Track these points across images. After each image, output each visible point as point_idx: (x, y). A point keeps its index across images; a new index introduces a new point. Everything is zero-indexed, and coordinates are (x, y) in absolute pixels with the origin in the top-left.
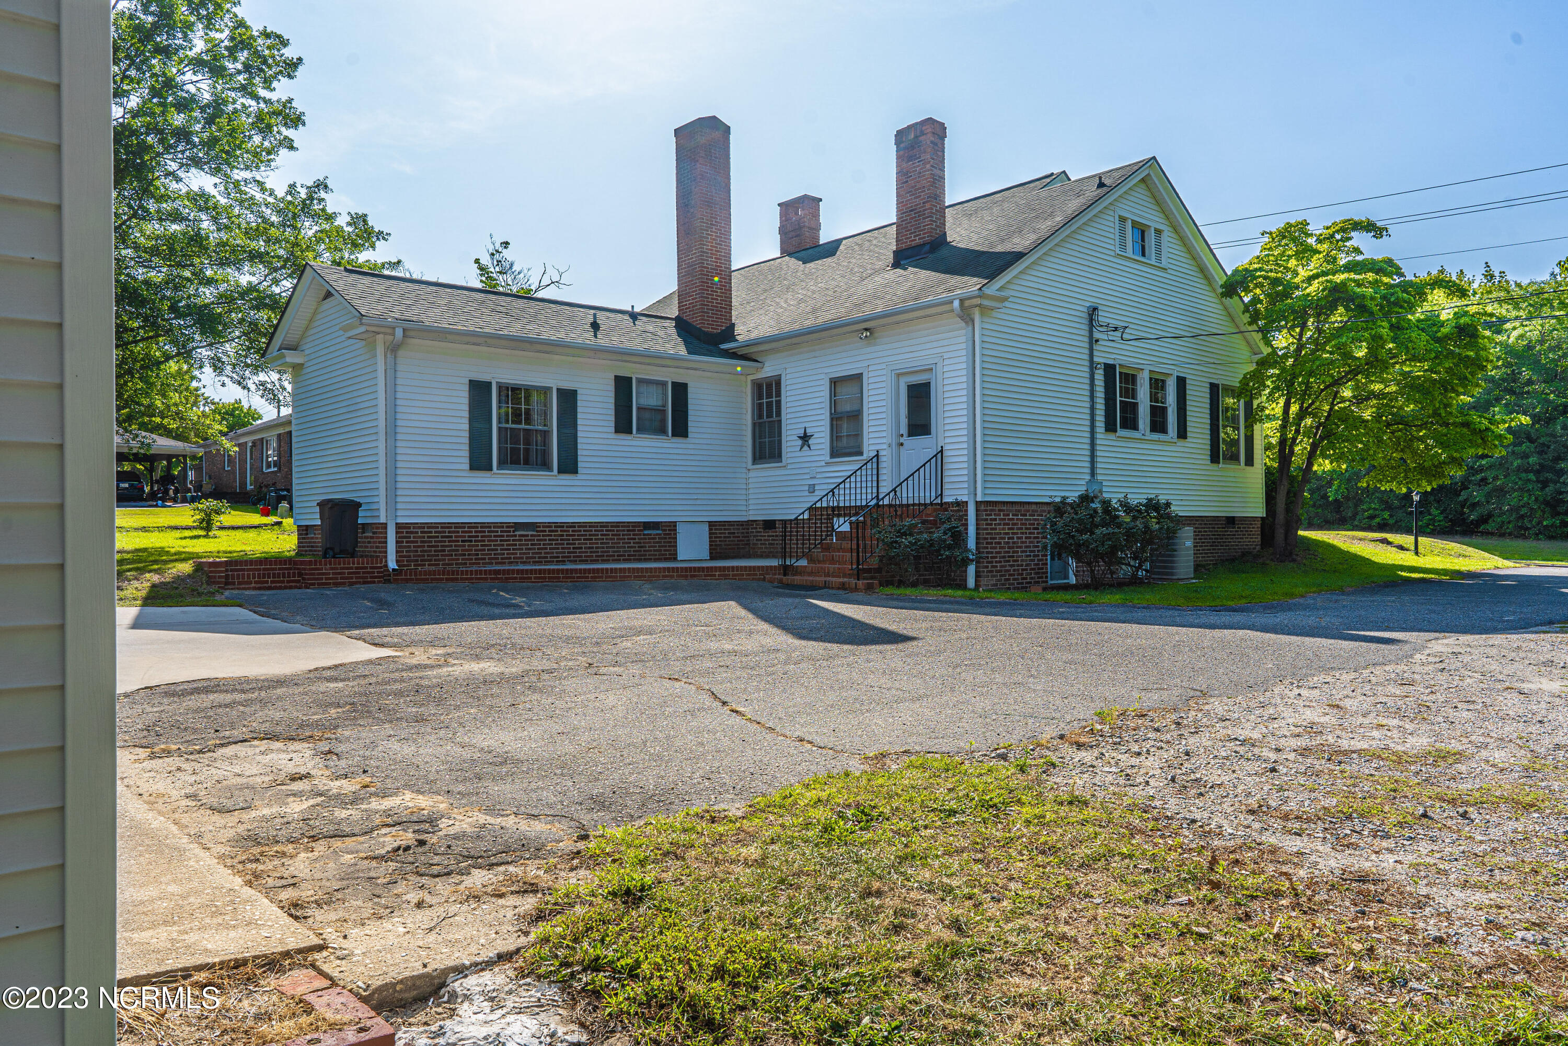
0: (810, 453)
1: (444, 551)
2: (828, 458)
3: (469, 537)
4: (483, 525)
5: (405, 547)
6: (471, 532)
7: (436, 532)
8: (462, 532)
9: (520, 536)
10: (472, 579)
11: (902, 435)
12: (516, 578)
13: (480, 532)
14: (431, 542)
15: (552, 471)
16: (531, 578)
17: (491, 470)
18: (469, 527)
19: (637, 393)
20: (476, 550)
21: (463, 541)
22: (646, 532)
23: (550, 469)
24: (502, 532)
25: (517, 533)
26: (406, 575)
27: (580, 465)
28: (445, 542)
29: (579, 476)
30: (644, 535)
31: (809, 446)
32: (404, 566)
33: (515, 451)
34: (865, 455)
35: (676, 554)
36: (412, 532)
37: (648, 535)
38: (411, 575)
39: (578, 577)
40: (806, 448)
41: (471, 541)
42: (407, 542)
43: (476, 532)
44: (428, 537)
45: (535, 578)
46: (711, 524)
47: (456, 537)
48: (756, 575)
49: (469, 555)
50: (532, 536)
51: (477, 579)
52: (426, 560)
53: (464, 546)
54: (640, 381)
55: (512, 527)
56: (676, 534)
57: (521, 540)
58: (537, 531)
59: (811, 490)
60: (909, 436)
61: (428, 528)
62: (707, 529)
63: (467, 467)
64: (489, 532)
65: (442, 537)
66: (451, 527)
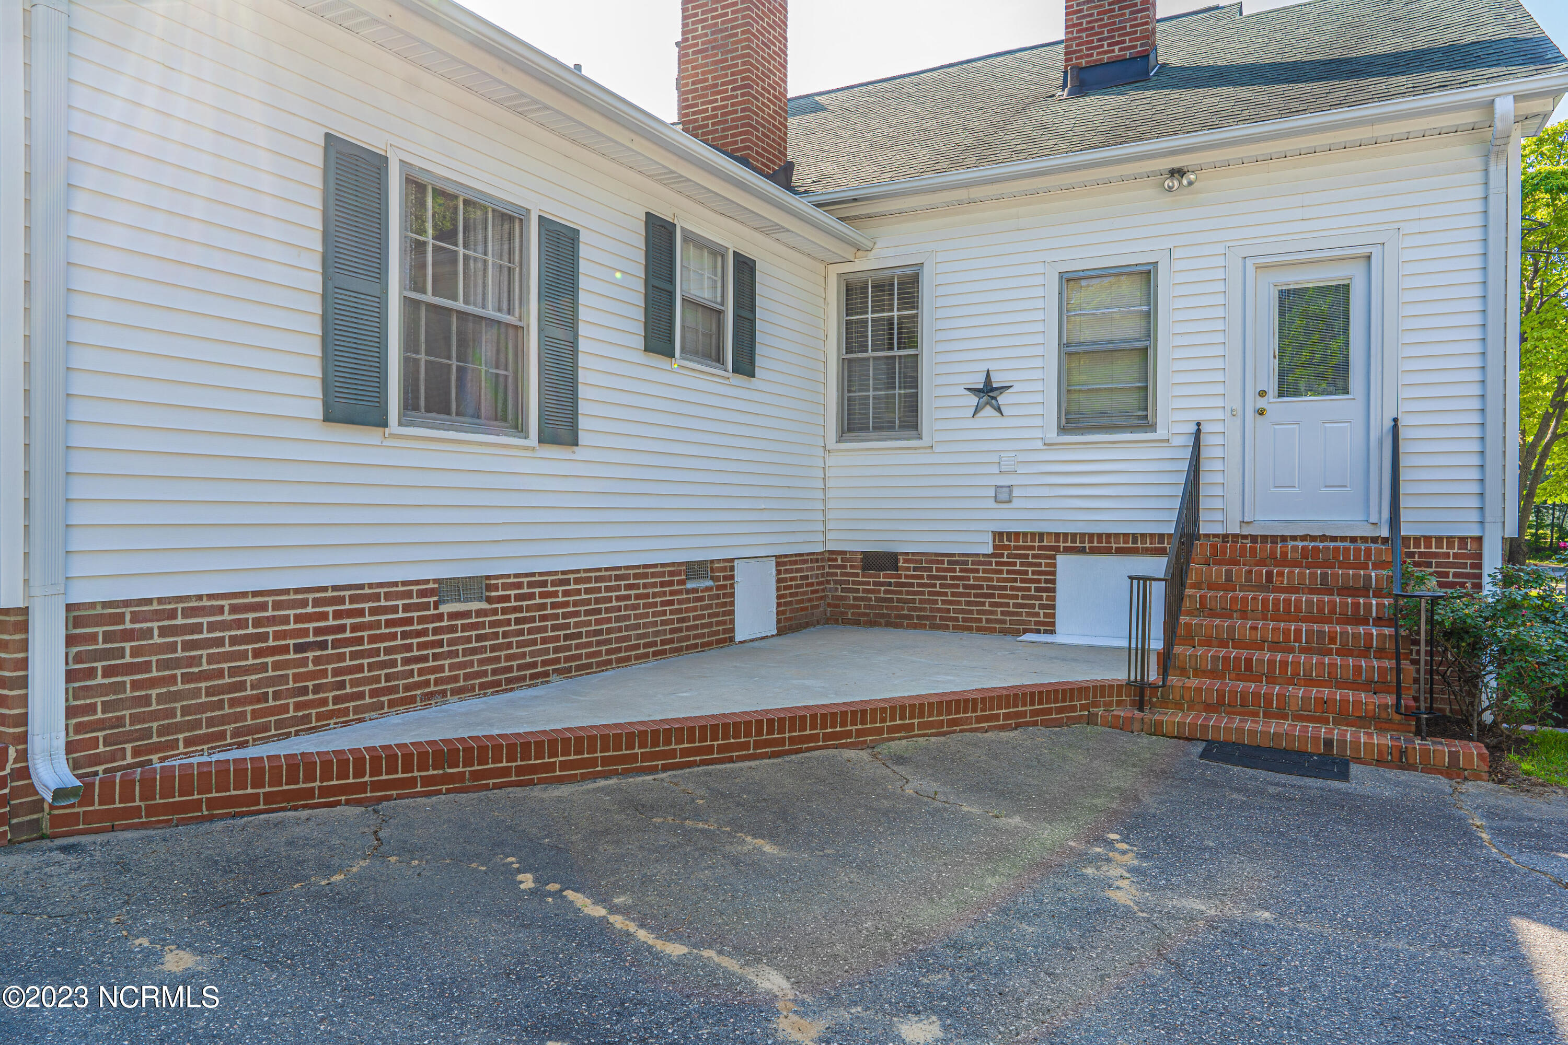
0: (998, 421)
1: (241, 686)
2: (1052, 434)
3: (318, 631)
4: (358, 592)
5: (103, 690)
6: (324, 616)
7: (212, 627)
8: (299, 619)
9: (453, 616)
10: (362, 787)
11: (1262, 394)
12: (506, 772)
13: (351, 613)
14: (196, 661)
15: (526, 437)
16: (550, 767)
17: (385, 424)
18: (317, 602)
19: (682, 266)
20: (336, 672)
21: (299, 648)
22: (690, 585)
23: (519, 428)
24: (406, 608)
25: (445, 609)
26: (107, 798)
27: (583, 423)
28: (243, 655)
29: (579, 453)
30: (688, 591)
31: (999, 410)
32: (96, 760)
33: (438, 375)
34: (1161, 432)
35: (732, 630)
36: (128, 635)
37: (695, 590)
38: (127, 796)
39: (686, 752)
40: (988, 411)
41: (323, 645)
42: (109, 672)
43: (338, 615)
44: (188, 646)
45: (564, 766)
46: (781, 561)
47: (278, 636)
48: (1073, 708)
49: (317, 689)
50: (479, 613)
51: (376, 786)
52: (178, 728)
53: (304, 662)
54: (689, 237)
55: (432, 592)
56: (732, 586)
57: (452, 629)
58: (489, 600)
59: (1003, 496)
60: (1281, 395)
61: (187, 613)
62: (774, 572)
63: (317, 411)
64: (374, 611)
65: (234, 641)
66: (263, 607)
